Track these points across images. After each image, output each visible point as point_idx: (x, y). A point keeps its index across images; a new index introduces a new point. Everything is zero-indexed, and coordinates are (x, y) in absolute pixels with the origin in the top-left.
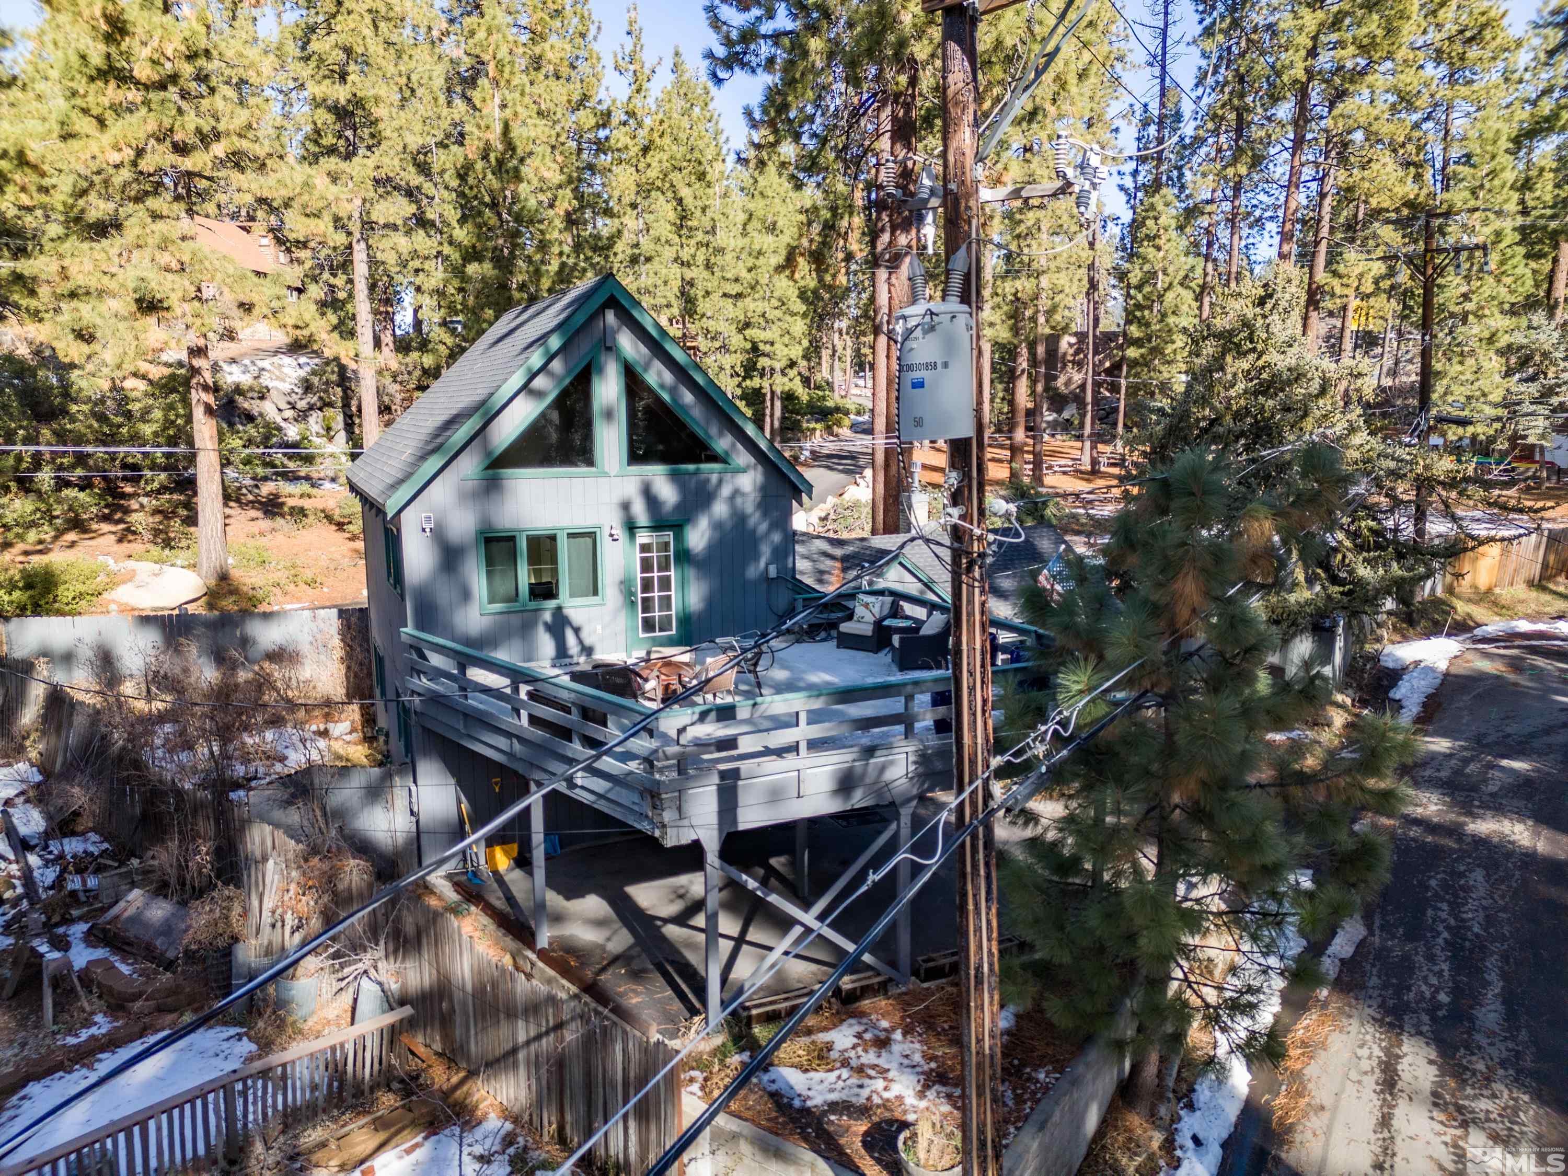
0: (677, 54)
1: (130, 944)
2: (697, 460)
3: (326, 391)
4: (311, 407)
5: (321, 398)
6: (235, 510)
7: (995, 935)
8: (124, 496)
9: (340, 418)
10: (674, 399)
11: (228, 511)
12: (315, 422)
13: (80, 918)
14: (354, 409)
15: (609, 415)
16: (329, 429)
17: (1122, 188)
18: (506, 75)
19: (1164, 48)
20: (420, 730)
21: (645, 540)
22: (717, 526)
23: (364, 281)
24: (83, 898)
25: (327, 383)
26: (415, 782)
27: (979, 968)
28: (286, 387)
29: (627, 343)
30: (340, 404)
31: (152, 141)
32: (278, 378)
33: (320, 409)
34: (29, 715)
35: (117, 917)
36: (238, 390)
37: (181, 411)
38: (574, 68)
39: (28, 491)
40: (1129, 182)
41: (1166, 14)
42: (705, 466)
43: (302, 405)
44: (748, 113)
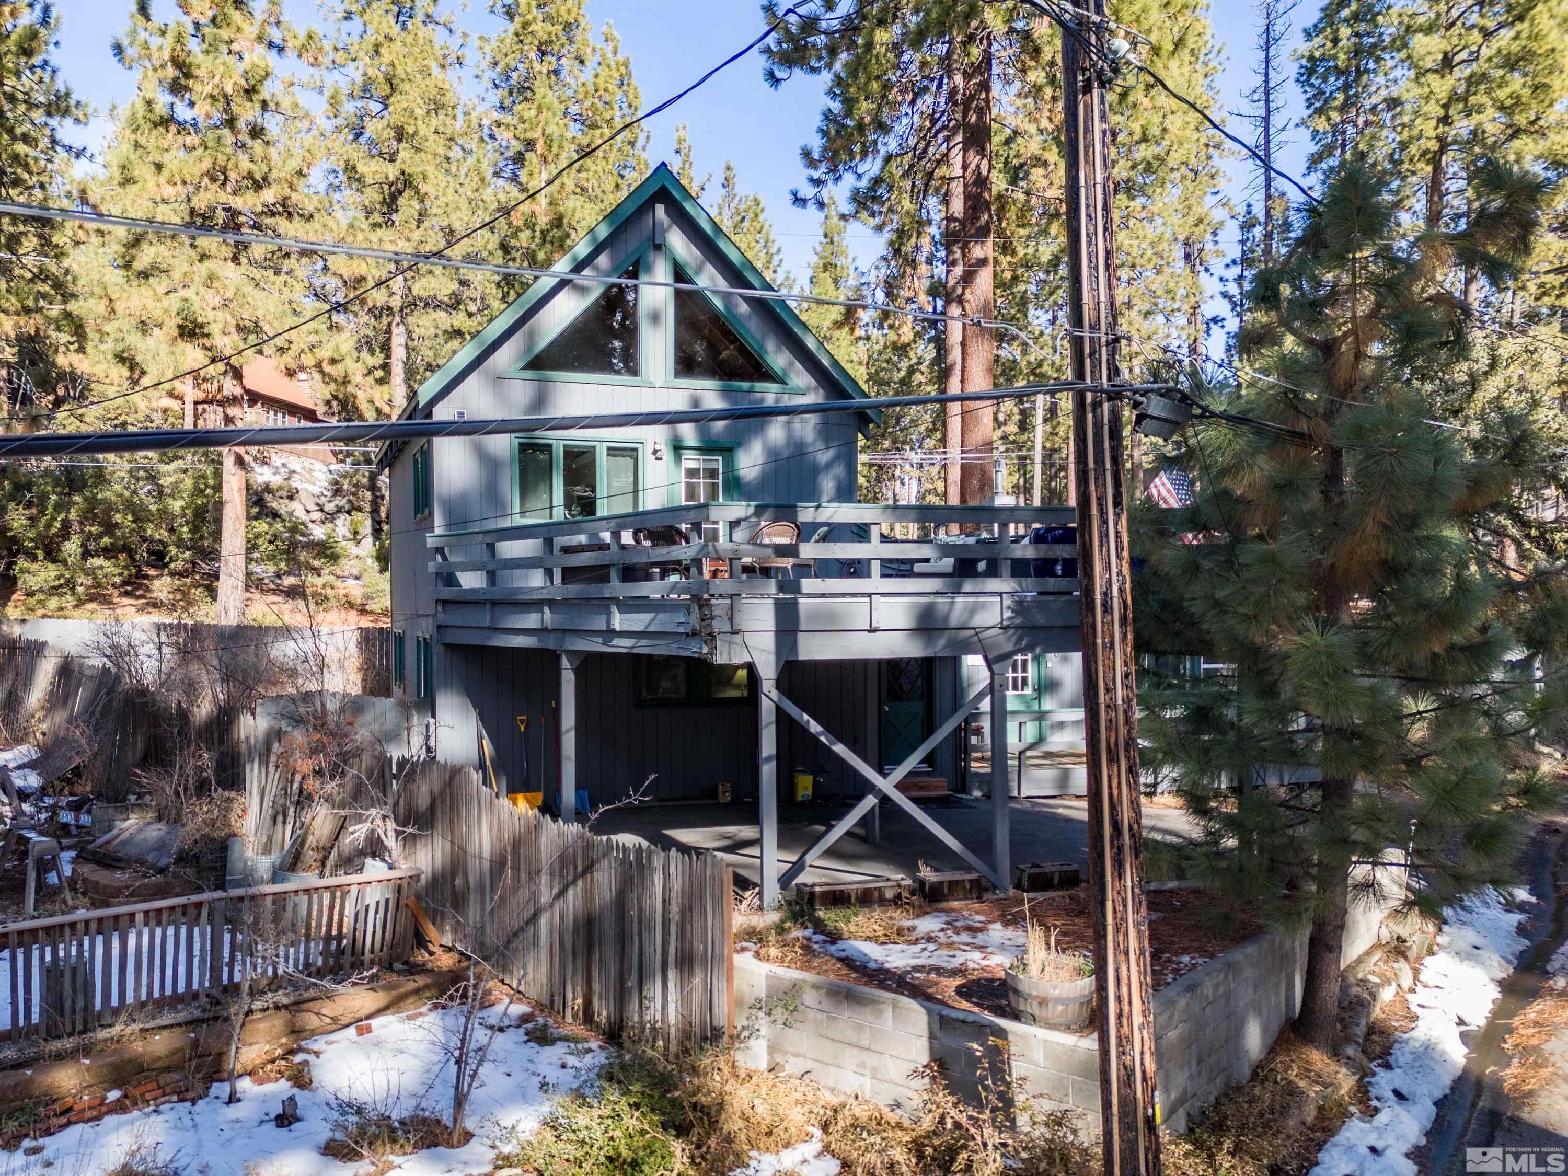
0: (728, 168)
1: (118, 860)
2: (751, 379)
3: (354, 494)
4: (339, 510)
5: (350, 501)
6: (256, 595)
7: (1126, 554)
8: (146, 577)
9: (368, 522)
10: (727, 307)
11: (249, 595)
12: (342, 526)
13: (69, 848)
14: (383, 515)
15: (655, 318)
16: (356, 533)
17: (1225, 295)
18: (555, 150)
19: (1267, 136)
20: (442, 649)
21: (692, 465)
22: (773, 454)
23: (401, 365)
24: (74, 831)
25: (356, 485)
26: (434, 716)
27: (1107, 595)
28: (316, 490)
29: (677, 241)
30: (368, 508)
31: (206, 180)
32: (308, 481)
33: (349, 513)
34: (36, 695)
35: (108, 842)
36: (268, 489)
37: (211, 482)
38: (623, 177)
39: (54, 561)
40: (1233, 289)
41: (1267, 101)
42: (760, 386)
43: (330, 507)
44: (806, 154)
